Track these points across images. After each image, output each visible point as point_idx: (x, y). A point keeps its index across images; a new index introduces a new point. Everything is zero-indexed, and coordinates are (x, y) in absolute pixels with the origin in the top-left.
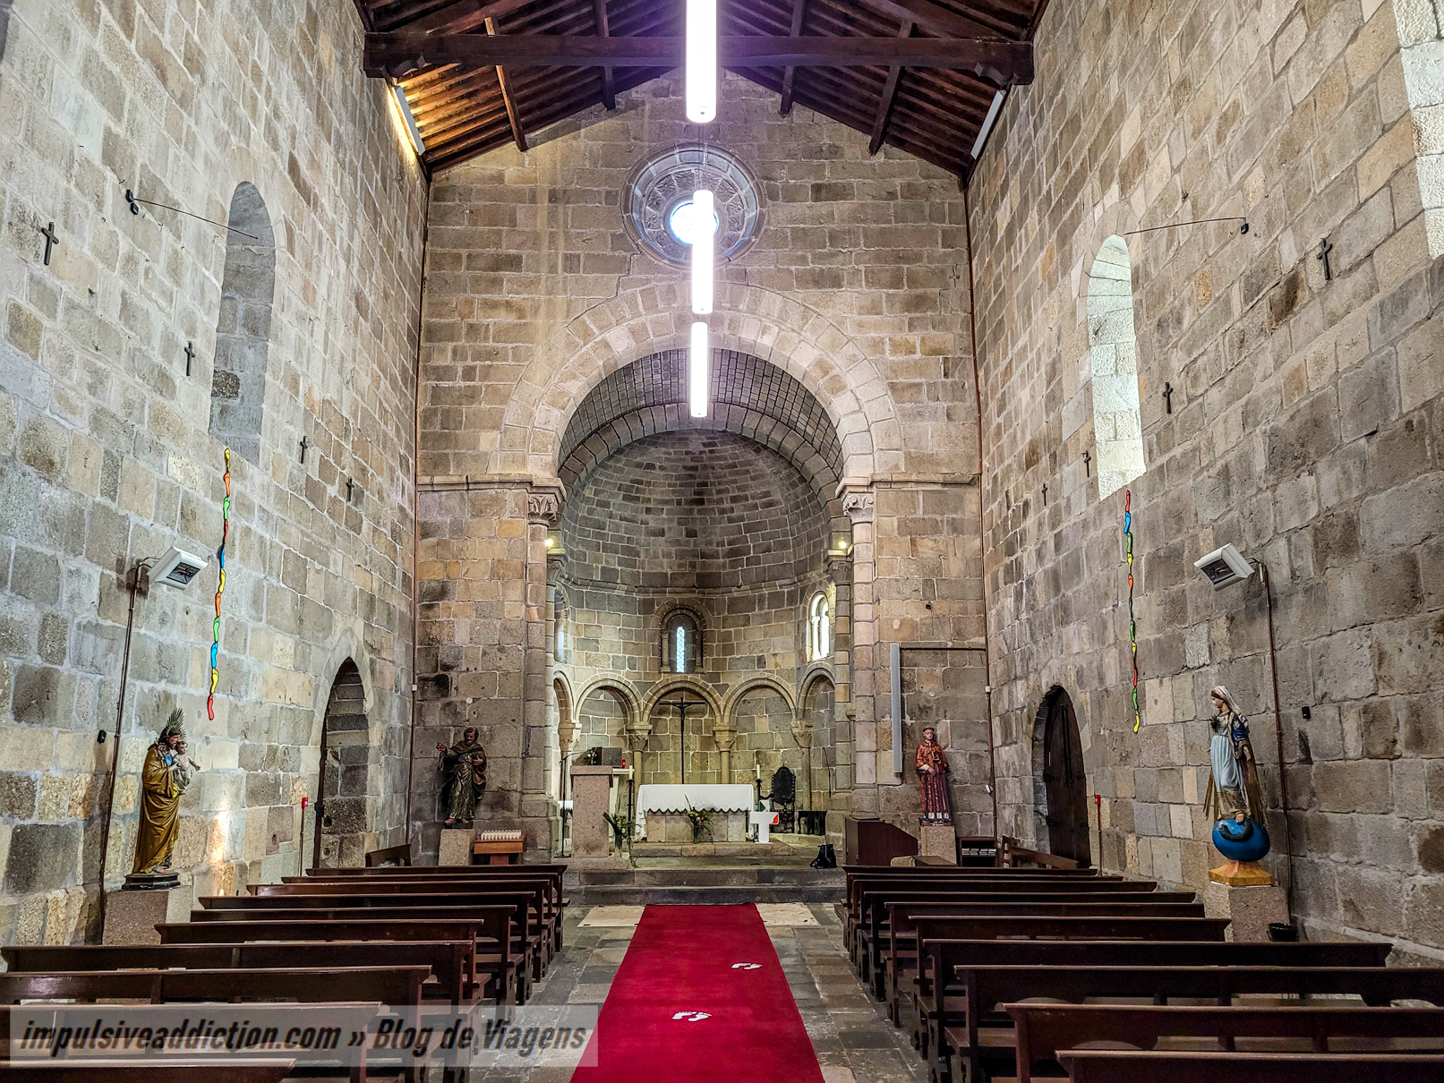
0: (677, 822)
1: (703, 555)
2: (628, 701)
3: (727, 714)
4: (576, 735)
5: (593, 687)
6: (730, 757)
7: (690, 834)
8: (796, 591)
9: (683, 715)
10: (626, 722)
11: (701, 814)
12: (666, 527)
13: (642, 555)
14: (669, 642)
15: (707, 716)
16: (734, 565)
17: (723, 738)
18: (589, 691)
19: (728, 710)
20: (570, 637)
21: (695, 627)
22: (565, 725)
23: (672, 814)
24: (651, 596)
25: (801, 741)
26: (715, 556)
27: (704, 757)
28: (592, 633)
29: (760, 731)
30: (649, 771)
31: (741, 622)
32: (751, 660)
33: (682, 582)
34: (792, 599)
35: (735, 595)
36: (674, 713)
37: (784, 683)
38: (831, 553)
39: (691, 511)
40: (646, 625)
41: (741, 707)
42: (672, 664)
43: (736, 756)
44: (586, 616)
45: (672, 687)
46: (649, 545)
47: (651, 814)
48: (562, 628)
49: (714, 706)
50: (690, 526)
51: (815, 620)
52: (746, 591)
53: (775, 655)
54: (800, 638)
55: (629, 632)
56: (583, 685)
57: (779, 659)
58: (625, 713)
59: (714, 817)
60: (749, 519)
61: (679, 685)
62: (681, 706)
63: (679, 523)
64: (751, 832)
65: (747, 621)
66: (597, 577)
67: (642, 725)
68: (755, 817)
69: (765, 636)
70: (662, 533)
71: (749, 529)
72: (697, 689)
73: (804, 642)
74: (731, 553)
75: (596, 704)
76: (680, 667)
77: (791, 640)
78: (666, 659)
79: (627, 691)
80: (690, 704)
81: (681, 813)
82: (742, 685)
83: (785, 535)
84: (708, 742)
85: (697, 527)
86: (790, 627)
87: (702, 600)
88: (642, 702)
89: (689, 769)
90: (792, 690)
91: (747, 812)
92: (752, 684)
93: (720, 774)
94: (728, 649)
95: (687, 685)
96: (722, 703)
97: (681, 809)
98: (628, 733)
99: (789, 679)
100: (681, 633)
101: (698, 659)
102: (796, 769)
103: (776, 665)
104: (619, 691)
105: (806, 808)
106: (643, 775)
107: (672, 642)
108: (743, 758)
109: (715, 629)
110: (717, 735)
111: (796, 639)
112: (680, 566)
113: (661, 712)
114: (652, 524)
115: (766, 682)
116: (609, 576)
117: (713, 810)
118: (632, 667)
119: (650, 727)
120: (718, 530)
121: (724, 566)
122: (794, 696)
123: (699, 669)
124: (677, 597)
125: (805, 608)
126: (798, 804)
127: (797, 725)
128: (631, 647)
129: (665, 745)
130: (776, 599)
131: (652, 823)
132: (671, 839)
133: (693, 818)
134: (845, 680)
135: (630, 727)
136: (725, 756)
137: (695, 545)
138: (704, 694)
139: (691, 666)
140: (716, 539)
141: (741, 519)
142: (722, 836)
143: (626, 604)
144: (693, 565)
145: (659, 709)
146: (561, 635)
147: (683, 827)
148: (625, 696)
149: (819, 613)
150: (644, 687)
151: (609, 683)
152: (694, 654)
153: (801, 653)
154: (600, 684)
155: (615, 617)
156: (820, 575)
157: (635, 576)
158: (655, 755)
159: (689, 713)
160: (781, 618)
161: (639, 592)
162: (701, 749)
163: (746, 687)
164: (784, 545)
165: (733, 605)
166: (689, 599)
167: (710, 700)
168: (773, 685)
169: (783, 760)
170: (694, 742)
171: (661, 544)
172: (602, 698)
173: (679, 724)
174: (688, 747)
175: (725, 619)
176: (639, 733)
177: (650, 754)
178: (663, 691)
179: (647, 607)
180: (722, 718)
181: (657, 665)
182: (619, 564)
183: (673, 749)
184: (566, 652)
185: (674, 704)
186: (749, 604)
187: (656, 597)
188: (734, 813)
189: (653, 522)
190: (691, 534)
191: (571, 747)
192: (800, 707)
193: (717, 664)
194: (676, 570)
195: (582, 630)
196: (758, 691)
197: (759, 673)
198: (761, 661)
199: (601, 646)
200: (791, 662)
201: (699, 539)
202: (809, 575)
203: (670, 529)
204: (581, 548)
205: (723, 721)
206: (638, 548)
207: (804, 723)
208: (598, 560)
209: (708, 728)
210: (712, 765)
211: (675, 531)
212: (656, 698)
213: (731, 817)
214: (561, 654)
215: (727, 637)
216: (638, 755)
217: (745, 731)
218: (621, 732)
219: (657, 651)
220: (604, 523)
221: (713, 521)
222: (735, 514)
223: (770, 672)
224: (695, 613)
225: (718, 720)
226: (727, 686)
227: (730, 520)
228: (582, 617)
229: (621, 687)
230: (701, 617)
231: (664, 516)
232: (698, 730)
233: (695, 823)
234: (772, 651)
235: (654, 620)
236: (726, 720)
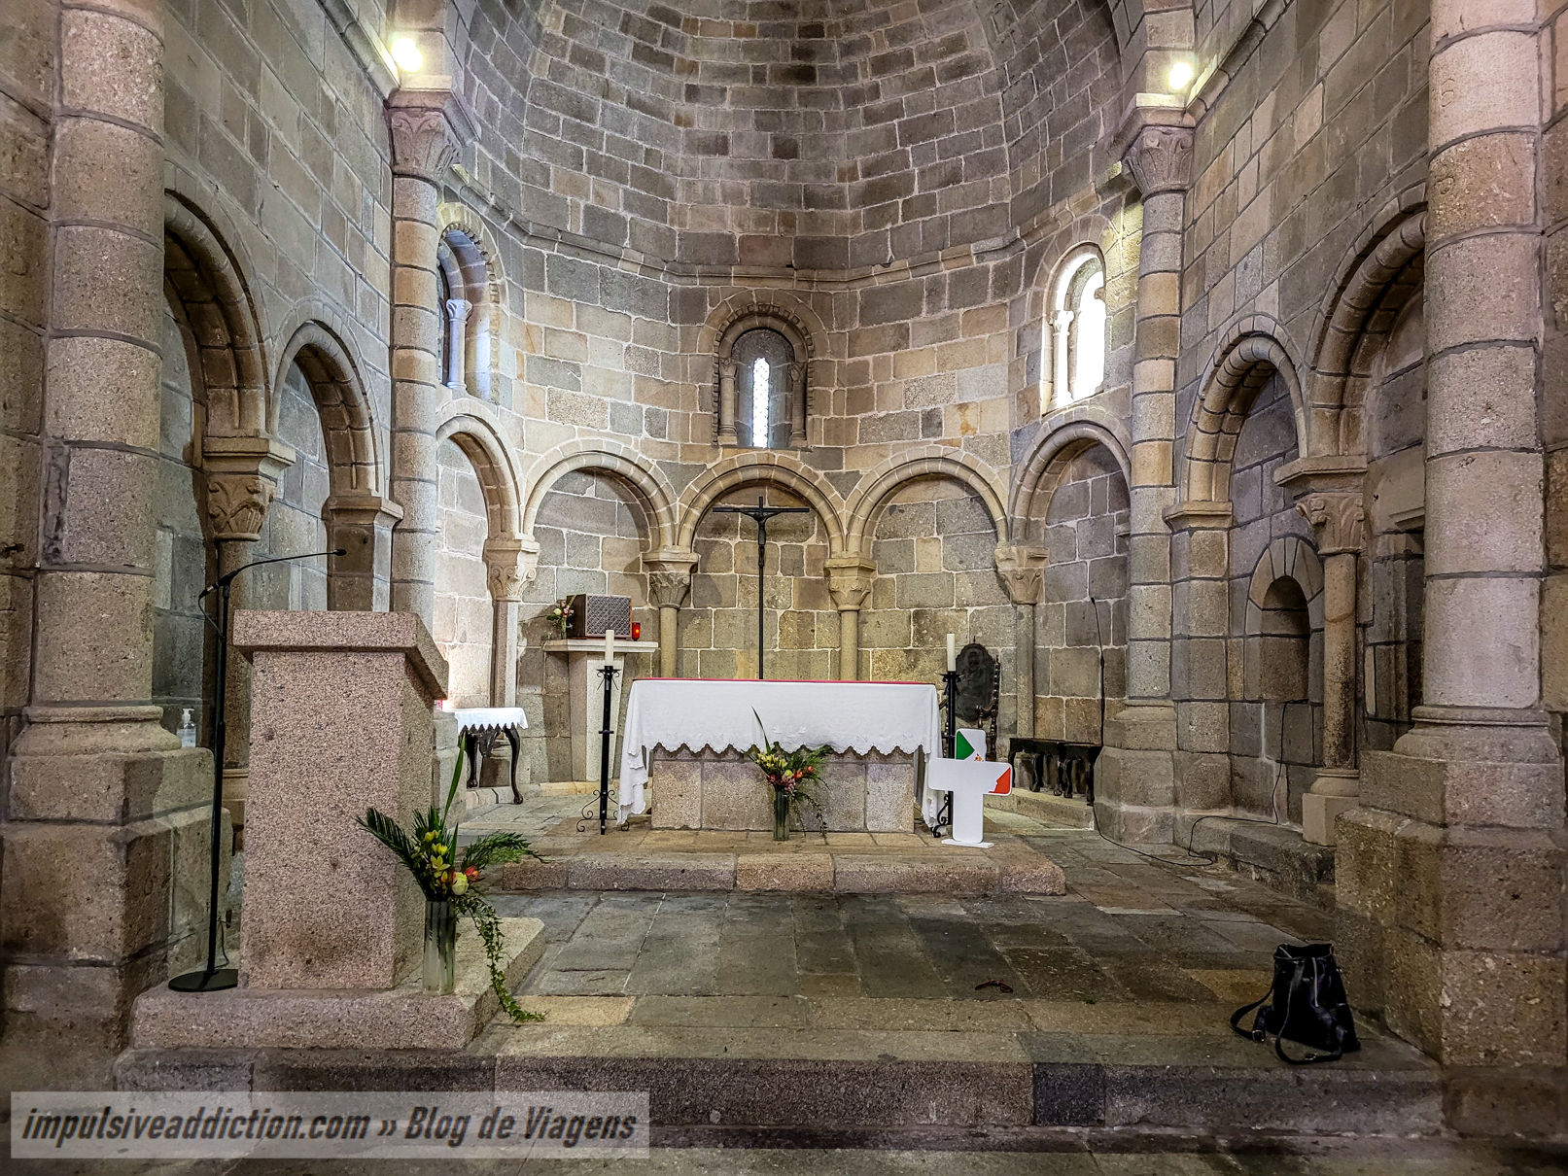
0: (731, 777)
1: (811, 200)
2: (649, 504)
3: (855, 533)
4: (525, 566)
5: (567, 467)
6: (860, 624)
7: (767, 811)
8: (1014, 265)
9: (763, 533)
10: (644, 547)
11: (797, 760)
12: (730, 132)
13: (679, 194)
14: (737, 386)
15: (812, 540)
16: (876, 219)
17: (847, 584)
18: (556, 475)
19: (857, 526)
20: (507, 349)
21: (791, 357)
22: (498, 545)
23: (719, 757)
24: (698, 284)
25: (1018, 592)
26: (835, 201)
27: (805, 623)
28: (563, 349)
29: (923, 570)
30: (693, 648)
31: (889, 340)
32: (909, 419)
33: (764, 256)
34: (1006, 282)
35: (878, 283)
36: (746, 531)
37: (982, 466)
38: (1144, 100)
39: (784, 98)
40: (687, 342)
41: (885, 521)
42: (742, 432)
43: (872, 621)
44: (549, 310)
45: (741, 476)
46: (693, 172)
47: (660, 757)
48: (484, 327)
49: (828, 517)
50: (784, 132)
51: (1063, 319)
52: (901, 273)
53: (962, 407)
54: (1024, 361)
55: (651, 357)
56: (543, 460)
57: (971, 416)
58: (641, 527)
59: (829, 769)
60: (913, 110)
61: (756, 473)
62: (759, 515)
63: (760, 126)
64: (930, 811)
65: (903, 337)
66: (577, 226)
67: (676, 551)
68: (942, 773)
69: (942, 365)
70: (720, 146)
71: (911, 134)
72: (793, 482)
73: (1033, 370)
74: (870, 194)
75: (577, 506)
76: (760, 437)
77: (999, 373)
78: (728, 420)
79: (644, 481)
80: (776, 512)
81: (742, 756)
82: (888, 474)
83: (994, 138)
84: (818, 591)
85: (799, 135)
86: (998, 342)
87: (805, 295)
88: (678, 509)
89: (774, 645)
90: (1000, 481)
91: (921, 756)
92: (911, 471)
93: (838, 657)
94: (860, 400)
95: (773, 474)
96: (844, 513)
97: (743, 747)
98: (647, 568)
99: (993, 457)
100: (761, 370)
101: (797, 421)
102: (1002, 649)
103: (966, 428)
104: (629, 481)
105: (1023, 733)
106: (679, 656)
107: (743, 387)
108: (888, 624)
109: (832, 357)
110: (835, 577)
111: (1013, 369)
112: (761, 221)
113: (720, 529)
114: (701, 126)
115: (940, 467)
116: (602, 225)
117: (827, 750)
118: (657, 431)
119: (694, 557)
120: (842, 143)
121: (854, 224)
122: (1003, 490)
123: (799, 443)
124: (753, 287)
125: (1037, 296)
126: (1004, 721)
127: (1010, 556)
128: (654, 389)
129: (726, 596)
130: (967, 286)
131: (666, 780)
132: (716, 821)
133: (774, 774)
134: (1164, 429)
135: (653, 557)
136: (849, 621)
137: (794, 176)
138: (808, 493)
139: (782, 435)
140: (839, 162)
141: (894, 111)
142: (849, 815)
143: (643, 297)
144: (788, 221)
145: (713, 520)
146: (484, 341)
147: (748, 792)
148: (640, 491)
149: (1071, 304)
150: (681, 474)
151: (604, 461)
152: (788, 411)
153: (1026, 398)
154: (584, 462)
155: (617, 321)
156: (1085, 205)
157: (663, 239)
158: (705, 615)
159: (778, 532)
160: (975, 325)
161: (671, 273)
162: (802, 603)
163: (896, 478)
164: (991, 164)
165: (872, 307)
166: (779, 293)
167: (821, 505)
168: (956, 471)
169: (974, 630)
170: (785, 591)
171: (719, 174)
172: (590, 493)
173: (754, 553)
174: (773, 601)
175: (854, 338)
176: (671, 569)
177: (694, 614)
178: (721, 485)
179: (688, 307)
180: (845, 546)
181: (710, 431)
182: (628, 207)
183: (743, 605)
184: (496, 378)
185: (746, 512)
186: (906, 301)
187: (710, 286)
188: (885, 759)
189: (704, 119)
190: (785, 150)
191: (515, 592)
192: (1019, 515)
193: (835, 430)
194: (752, 230)
195: (539, 339)
196: (920, 488)
197: (928, 447)
198: (931, 422)
199: (585, 379)
200: (1000, 420)
201: (803, 161)
202: (1053, 212)
203: (739, 136)
204: (536, 155)
205: (847, 549)
206: (670, 178)
207: (1026, 551)
208: (578, 189)
209: (814, 563)
210: (823, 638)
211: (750, 142)
212: (706, 498)
213: (874, 768)
214: (484, 381)
215: (858, 374)
216: (668, 615)
217: (891, 568)
218: (631, 569)
219: (709, 399)
220: (592, 107)
221: (833, 122)
222: (881, 102)
223: (952, 444)
224: (792, 326)
225: (836, 546)
226: (856, 476)
227: (871, 117)
228: (542, 310)
229: (631, 471)
230: (802, 334)
231: (727, 106)
232: (795, 568)
233: (780, 787)
234: (956, 399)
235: (704, 335)
236: (854, 545)
